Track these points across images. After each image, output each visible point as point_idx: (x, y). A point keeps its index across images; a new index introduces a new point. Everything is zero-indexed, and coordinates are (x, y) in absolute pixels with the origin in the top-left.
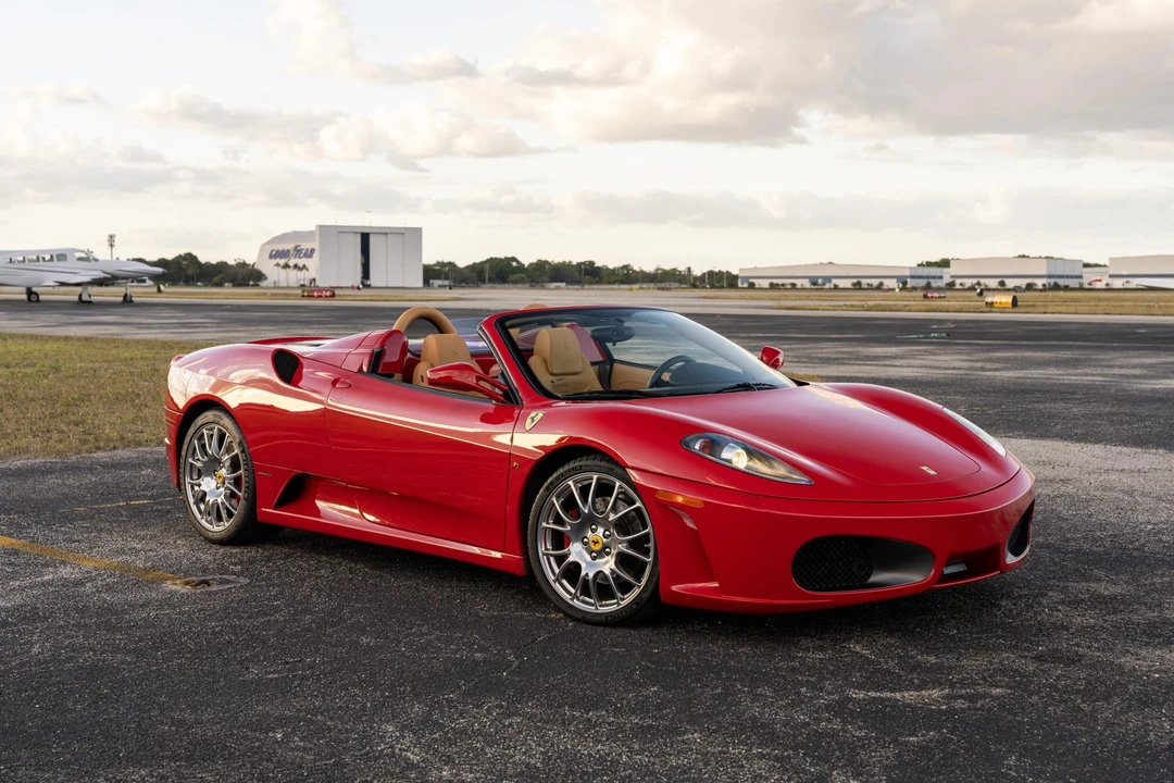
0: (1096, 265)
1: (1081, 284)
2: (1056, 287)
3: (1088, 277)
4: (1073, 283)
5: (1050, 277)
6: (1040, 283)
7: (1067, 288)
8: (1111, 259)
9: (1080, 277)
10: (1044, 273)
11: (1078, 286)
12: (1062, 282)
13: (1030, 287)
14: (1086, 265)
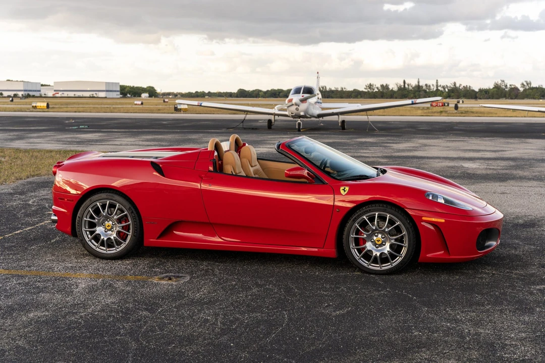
0: (47, 85)
1: (40, 94)
2: (28, 96)
3: (44, 91)
4: (37, 94)
5: (25, 91)
6: (20, 94)
7: (34, 96)
8: (54, 82)
9: (40, 91)
10: (22, 89)
11: (39, 95)
12: (31, 93)
13: (15, 96)
14: (42, 85)
